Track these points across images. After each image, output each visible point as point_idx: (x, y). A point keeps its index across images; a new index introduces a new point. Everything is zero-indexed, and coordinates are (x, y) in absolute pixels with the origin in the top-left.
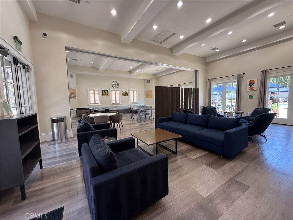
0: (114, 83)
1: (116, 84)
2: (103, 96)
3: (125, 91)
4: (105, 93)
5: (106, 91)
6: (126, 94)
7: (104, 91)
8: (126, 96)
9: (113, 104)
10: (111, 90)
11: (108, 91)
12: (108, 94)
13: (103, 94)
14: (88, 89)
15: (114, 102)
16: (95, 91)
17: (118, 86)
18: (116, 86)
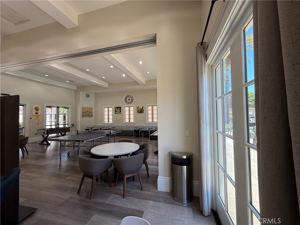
0: (128, 99)
1: (130, 99)
2: (115, 113)
3: (140, 107)
4: (118, 110)
5: (119, 107)
6: (141, 110)
7: (117, 108)
8: (141, 112)
9: (126, 123)
10: (124, 106)
11: (120, 108)
12: (120, 112)
13: (115, 112)
14: (103, 107)
15: (127, 121)
16: (109, 108)
17: (132, 101)
18: (130, 101)
